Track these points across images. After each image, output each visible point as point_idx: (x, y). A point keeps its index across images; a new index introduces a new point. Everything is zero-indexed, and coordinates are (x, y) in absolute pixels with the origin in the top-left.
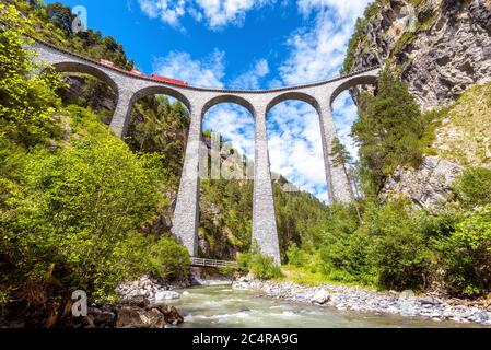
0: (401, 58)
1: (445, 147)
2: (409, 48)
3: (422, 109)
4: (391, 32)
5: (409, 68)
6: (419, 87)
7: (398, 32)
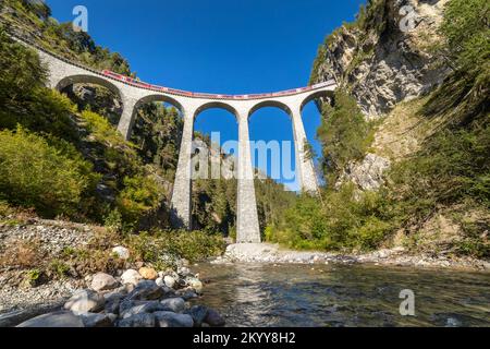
0: (352, 79)
1: (380, 147)
2: (357, 71)
3: (366, 118)
4: (344, 58)
5: (357, 86)
6: (363, 102)
7: (348, 58)
